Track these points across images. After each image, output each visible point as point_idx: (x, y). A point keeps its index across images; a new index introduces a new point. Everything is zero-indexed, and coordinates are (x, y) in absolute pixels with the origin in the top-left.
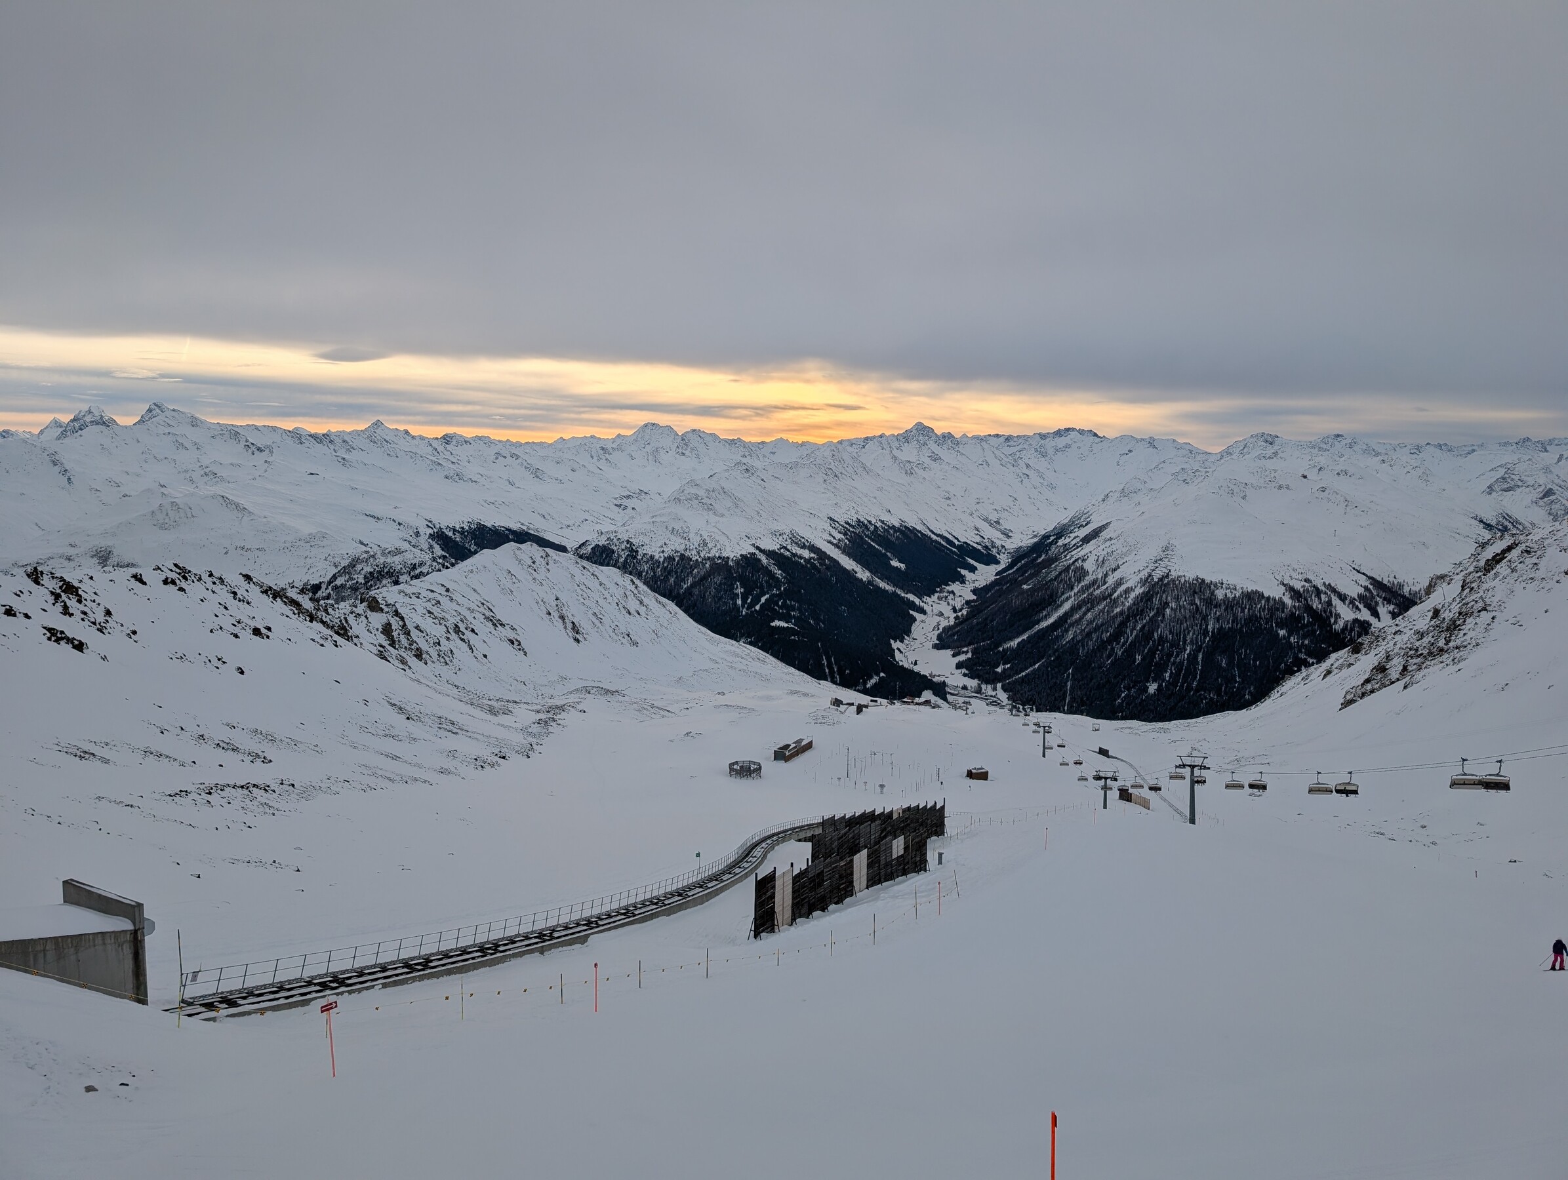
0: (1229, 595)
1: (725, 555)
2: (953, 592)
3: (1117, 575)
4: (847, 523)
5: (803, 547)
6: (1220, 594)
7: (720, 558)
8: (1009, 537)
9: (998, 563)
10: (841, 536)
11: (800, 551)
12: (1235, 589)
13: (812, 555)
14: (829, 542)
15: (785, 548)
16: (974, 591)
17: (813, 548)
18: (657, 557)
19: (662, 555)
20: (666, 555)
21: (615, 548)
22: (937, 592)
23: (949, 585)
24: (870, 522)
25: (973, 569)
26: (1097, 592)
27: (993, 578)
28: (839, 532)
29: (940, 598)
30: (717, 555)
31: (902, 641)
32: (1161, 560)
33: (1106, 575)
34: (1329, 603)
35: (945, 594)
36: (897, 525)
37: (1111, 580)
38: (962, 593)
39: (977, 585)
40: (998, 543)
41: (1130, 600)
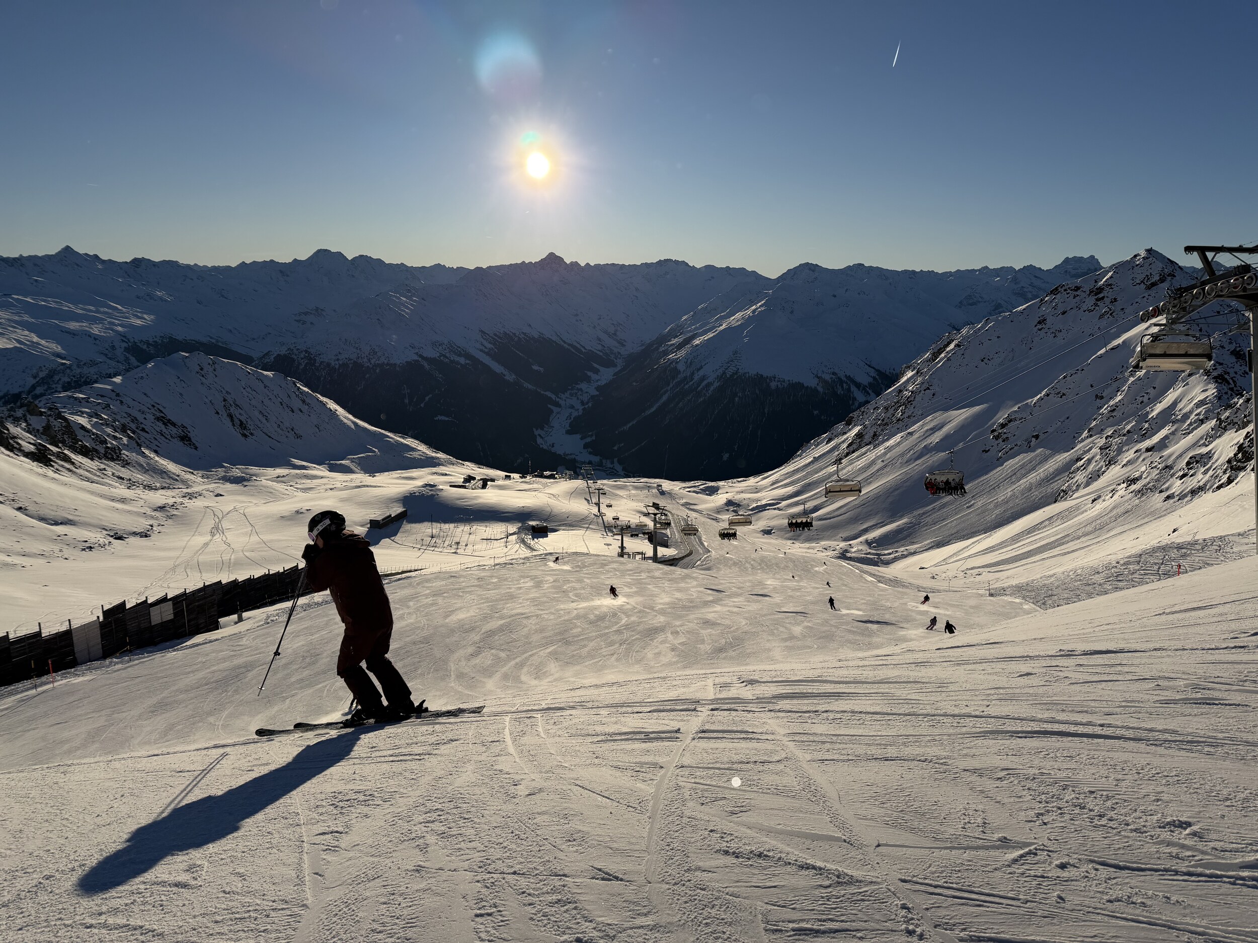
0: (780, 386)
1: (392, 361)
2: (581, 390)
3: (701, 373)
4: (495, 335)
5: (460, 355)
6: (773, 385)
7: (388, 364)
8: (623, 345)
9: (616, 366)
10: (489, 346)
11: (457, 359)
12: (784, 382)
13: (468, 362)
14: (481, 350)
15: (445, 356)
16: (598, 388)
17: (468, 356)
18: (333, 364)
19: (337, 362)
20: (341, 363)
21: (295, 357)
22: (569, 389)
23: (578, 384)
24: (514, 334)
25: (597, 371)
26: (687, 386)
27: (612, 378)
28: (490, 343)
29: (571, 395)
30: (386, 362)
31: (542, 429)
32: (732, 361)
33: (693, 374)
34: (849, 390)
35: (575, 391)
36: (536, 336)
37: (696, 377)
38: (589, 389)
39: (599, 383)
40: (616, 350)
41: (710, 392)
